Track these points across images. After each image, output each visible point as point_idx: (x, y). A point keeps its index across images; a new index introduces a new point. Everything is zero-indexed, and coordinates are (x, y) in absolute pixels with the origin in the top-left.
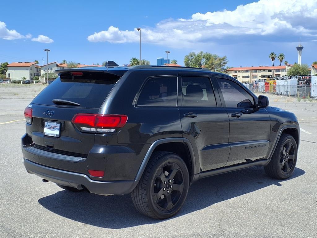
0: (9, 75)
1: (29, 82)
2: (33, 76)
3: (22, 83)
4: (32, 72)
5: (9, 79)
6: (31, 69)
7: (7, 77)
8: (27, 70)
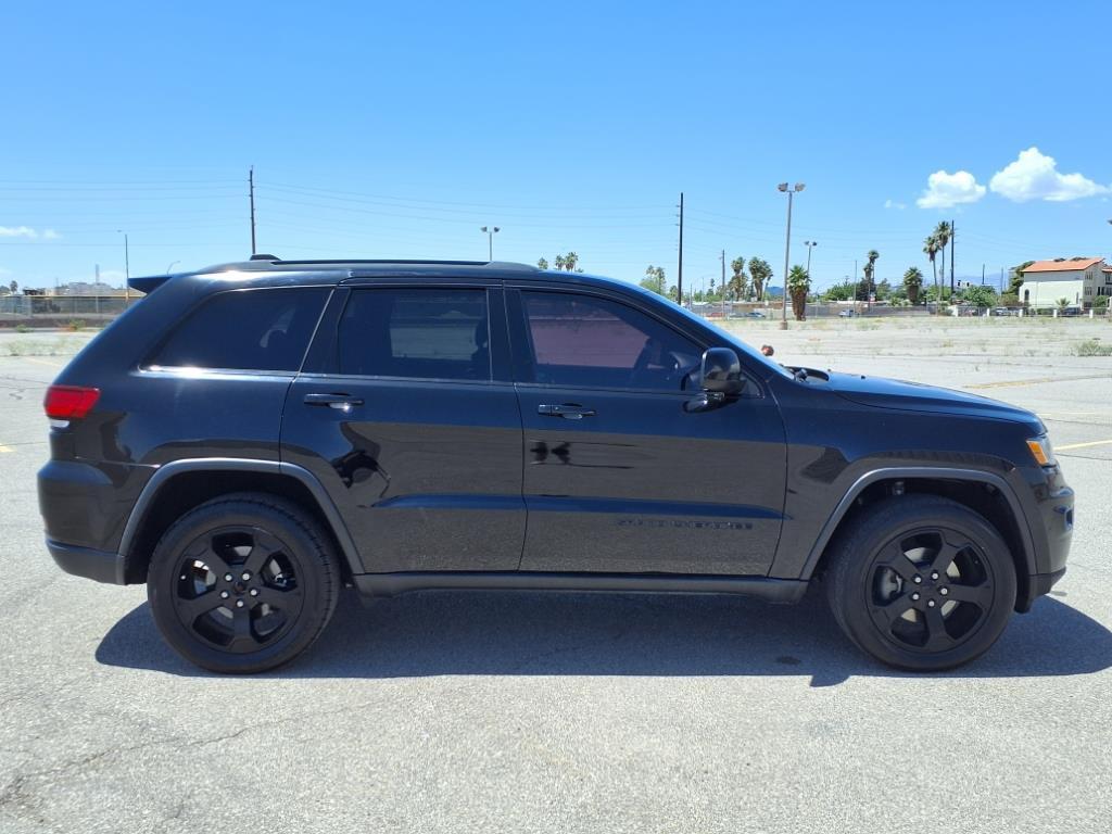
0: (1027, 293)
1: (1075, 312)
2: (1094, 297)
3: (1055, 315)
4: (1090, 283)
5: (1027, 304)
6: (1089, 277)
7: (1022, 298)
8: (1077, 279)
